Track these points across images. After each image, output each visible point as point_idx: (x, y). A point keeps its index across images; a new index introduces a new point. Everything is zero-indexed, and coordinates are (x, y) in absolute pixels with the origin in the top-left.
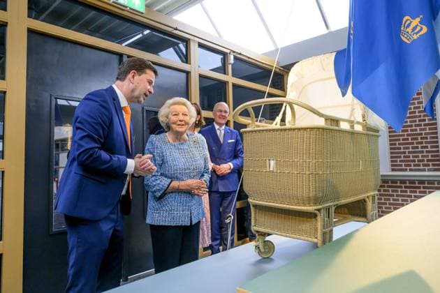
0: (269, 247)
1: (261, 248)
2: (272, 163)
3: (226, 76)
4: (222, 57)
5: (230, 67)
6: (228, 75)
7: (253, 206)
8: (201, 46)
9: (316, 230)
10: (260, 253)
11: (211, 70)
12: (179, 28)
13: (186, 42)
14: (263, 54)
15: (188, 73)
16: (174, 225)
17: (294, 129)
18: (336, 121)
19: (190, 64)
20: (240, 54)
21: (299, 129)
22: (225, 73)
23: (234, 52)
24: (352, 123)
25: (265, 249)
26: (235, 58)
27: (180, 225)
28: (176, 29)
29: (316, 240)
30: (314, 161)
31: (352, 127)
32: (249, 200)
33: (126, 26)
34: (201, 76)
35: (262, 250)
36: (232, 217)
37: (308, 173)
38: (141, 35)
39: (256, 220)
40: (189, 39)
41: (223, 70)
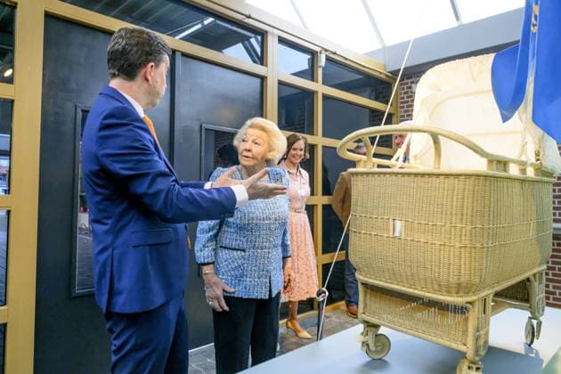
0: (383, 343)
1: (371, 345)
2: (399, 224)
3: (314, 83)
4: (310, 57)
5: (320, 72)
6: (317, 82)
7: (363, 284)
8: (282, 41)
9: (465, 332)
10: (368, 351)
11: (294, 74)
12: (252, 16)
13: (262, 34)
14: (366, 54)
15: (263, 79)
16: (246, 297)
17: (438, 175)
18: (503, 163)
19: (266, 66)
20: (335, 53)
21: (447, 175)
22: (313, 80)
23: (326, 50)
24: (523, 165)
25: (376, 346)
26: (328, 59)
27: (254, 297)
28: (249, 17)
29: (463, 348)
30: (469, 227)
31: (523, 171)
32: (358, 275)
33: (183, 12)
34: (281, 83)
35: (373, 348)
36: (327, 293)
37: (458, 245)
38: (199, 26)
39: (366, 305)
40: (267, 32)
41: (310, 74)
